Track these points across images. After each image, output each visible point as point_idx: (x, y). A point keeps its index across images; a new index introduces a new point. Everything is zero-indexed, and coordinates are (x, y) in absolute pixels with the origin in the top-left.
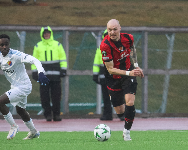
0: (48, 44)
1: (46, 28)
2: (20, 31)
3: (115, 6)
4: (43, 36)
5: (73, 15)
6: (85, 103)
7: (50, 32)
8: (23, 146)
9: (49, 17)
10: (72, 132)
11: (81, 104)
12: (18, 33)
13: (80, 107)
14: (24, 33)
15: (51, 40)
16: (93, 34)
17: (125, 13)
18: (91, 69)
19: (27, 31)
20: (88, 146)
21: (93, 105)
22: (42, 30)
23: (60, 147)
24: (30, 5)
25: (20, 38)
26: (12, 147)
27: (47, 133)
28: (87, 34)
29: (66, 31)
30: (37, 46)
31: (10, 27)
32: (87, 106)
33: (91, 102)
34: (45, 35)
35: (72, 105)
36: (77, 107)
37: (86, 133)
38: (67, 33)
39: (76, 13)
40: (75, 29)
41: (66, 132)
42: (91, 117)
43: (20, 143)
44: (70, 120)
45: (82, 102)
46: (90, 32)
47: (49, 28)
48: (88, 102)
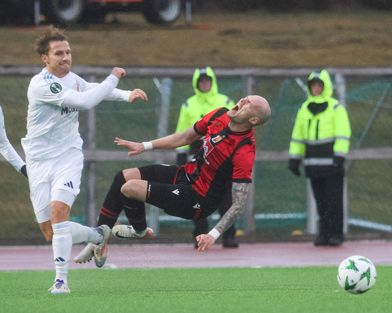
0: (206, 101)
1: (203, 71)
2: (160, 77)
3: (340, 28)
4: (198, 87)
5: (260, 46)
6: (286, 212)
7: (210, 79)
8: (169, 296)
9: (215, 52)
10: (262, 269)
11: (277, 216)
12: (156, 82)
13: (276, 220)
14: (168, 81)
15: (213, 95)
16: (299, 82)
17: (358, 41)
18: (287, 147)
19: (175, 78)
20: (292, 295)
21: (300, 216)
22: (197, 74)
23: (240, 297)
24: (180, 28)
25: (161, 92)
26: (148, 297)
27: (215, 270)
28: (287, 82)
29: (247, 76)
30: (187, 105)
31: (143, 71)
32: (288, 220)
33: (298, 210)
34: (201, 85)
35: (261, 216)
36: (270, 220)
37: (287, 269)
38: (250, 82)
39: (267, 42)
40: (264, 72)
41: (250, 269)
42: (297, 240)
43: (163, 290)
44: (257, 246)
45: (279, 212)
46: (292, 78)
47: (209, 72)
48: (292, 211)
